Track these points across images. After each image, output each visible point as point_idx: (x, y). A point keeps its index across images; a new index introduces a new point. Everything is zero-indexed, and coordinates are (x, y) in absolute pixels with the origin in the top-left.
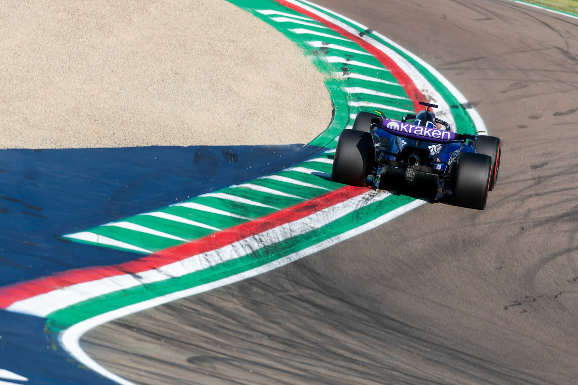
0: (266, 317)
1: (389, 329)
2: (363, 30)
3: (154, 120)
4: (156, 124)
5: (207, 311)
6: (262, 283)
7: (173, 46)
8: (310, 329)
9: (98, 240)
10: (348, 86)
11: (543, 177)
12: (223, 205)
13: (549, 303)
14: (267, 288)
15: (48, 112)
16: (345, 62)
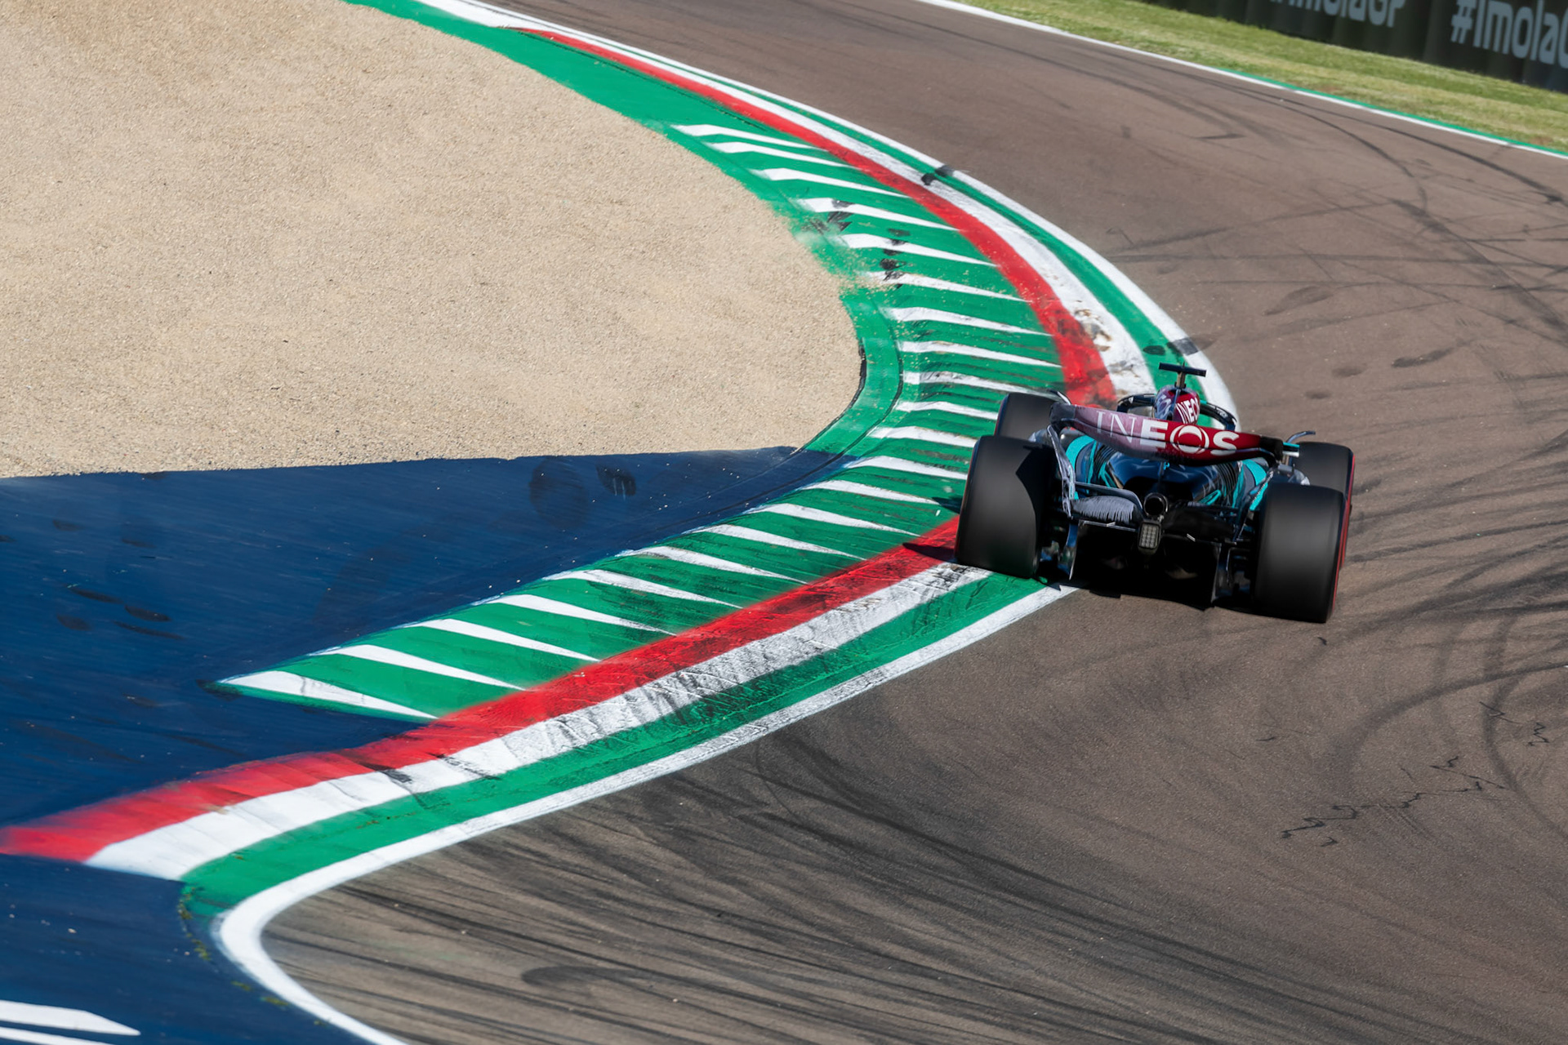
0: (710, 868)
1: (1006, 891)
2: (931, 168)
3: (432, 397)
4: (437, 407)
5: (568, 857)
6: (698, 787)
7: (475, 216)
8: (816, 895)
9: (302, 690)
10: (897, 306)
11: (1370, 516)
12: (602, 598)
13: (1390, 821)
14: (712, 797)
15: (178, 382)
16: (890, 247)
